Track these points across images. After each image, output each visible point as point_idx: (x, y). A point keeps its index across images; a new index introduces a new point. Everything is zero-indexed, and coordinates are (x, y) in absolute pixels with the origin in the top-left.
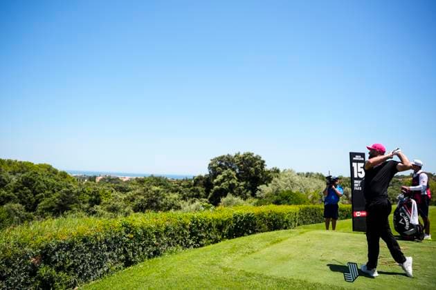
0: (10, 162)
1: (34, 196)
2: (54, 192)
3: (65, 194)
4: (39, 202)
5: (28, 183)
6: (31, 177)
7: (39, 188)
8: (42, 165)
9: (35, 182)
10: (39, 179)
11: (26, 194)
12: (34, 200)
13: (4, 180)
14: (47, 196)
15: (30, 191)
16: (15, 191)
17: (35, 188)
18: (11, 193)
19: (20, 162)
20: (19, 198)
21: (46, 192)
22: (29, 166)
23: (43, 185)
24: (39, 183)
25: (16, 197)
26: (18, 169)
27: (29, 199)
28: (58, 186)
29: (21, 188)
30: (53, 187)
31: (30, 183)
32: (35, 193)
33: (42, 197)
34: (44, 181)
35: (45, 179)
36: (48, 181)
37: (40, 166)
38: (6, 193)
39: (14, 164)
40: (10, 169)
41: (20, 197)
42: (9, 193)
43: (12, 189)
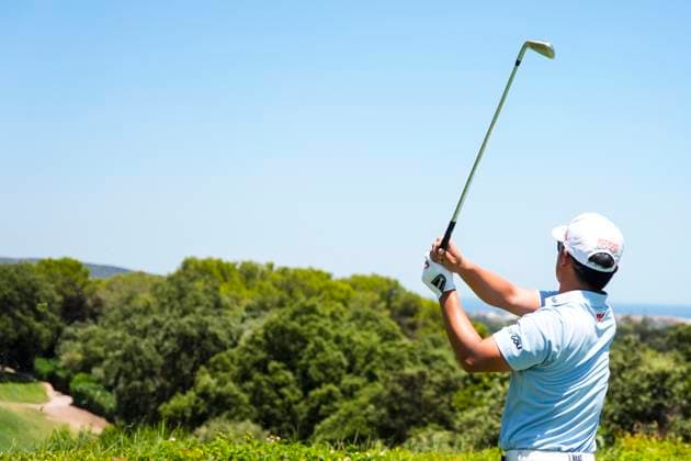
0: (249, 274)
1: (306, 395)
2: (372, 377)
3: (400, 389)
4: (323, 418)
5: (282, 346)
6: (295, 324)
7: (323, 367)
8: (363, 278)
9: (307, 342)
10: (321, 332)
11: (277, 387)
12: (302, 409)
13: (215, 337)
14: (350, 393)
15: (290, 375)
16: (243, 377)
17: (307, 366)
18: (231, 385)
19: (284, 271)
20: (253, 402)
21: (348, 380)
22: (315, 284)
23: (334, 354)
24: (319, 348)
25: (245, 398)
26: (277, 295)
27: (288, 407)
28: (386, 356)
29: (262, 366)
30: (368, 360)
31: (292, 347)
32: (308, 384)
33: (330, 397)
34: (338, 340)
35: (344, 334)
36: (357, 337)
37: (357, 283)
38: (213, 382)
39: (263, 276)
40: (249, 297)
41: (257, 398)
42: (222, 383)
43: (235, 369)
